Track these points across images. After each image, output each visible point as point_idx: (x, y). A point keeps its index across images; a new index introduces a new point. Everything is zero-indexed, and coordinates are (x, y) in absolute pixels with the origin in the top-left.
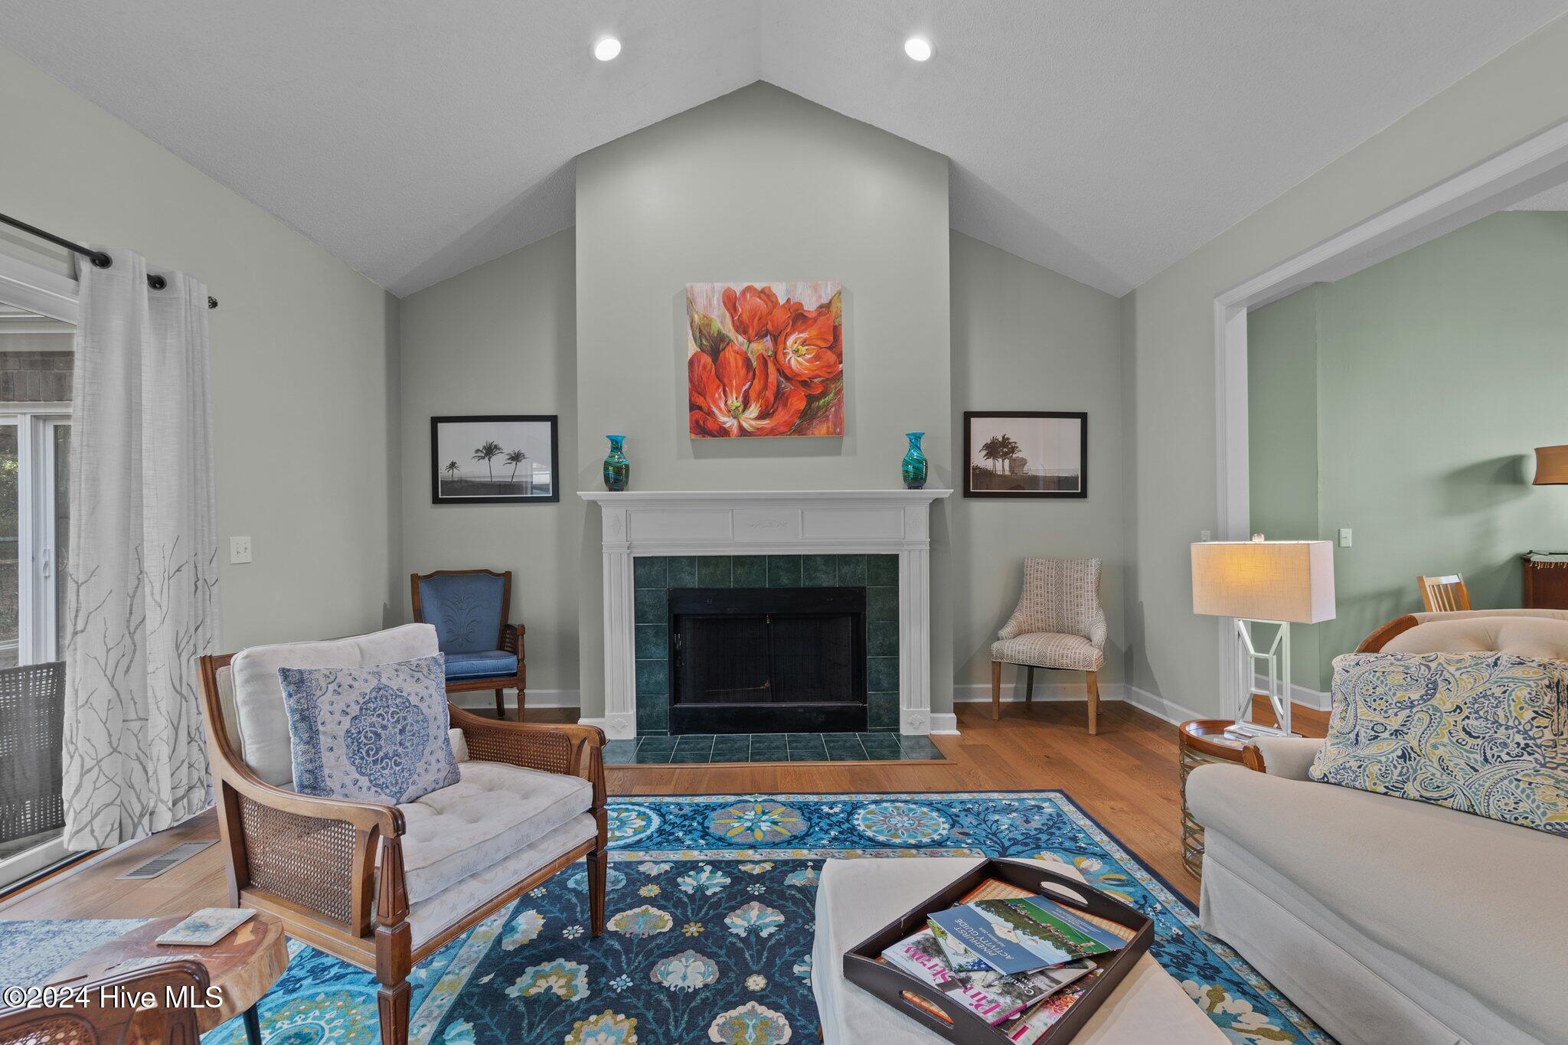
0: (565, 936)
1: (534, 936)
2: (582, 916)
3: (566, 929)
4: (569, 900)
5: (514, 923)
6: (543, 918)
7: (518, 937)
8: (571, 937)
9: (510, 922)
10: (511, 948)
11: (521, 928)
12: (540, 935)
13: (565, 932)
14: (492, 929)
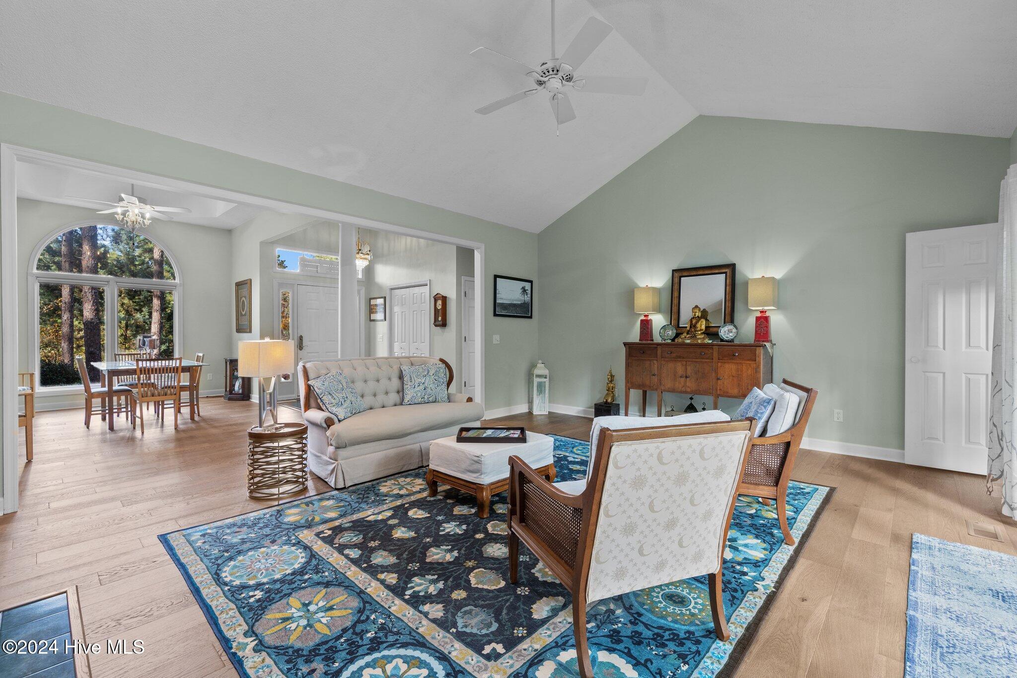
0: (529, 591)
1: (544, 599)
2: (510, 598)
3: (525, 594)
4: (507, 614)
5: (550, 614)
6: (532, 608)
7: (553, 604)
8: (527, 589)
9: (552, 616)
10: (560, 598)
11: (548, 608)
12: (541, 598)
13: (527, 593)
14: (565, 617)
